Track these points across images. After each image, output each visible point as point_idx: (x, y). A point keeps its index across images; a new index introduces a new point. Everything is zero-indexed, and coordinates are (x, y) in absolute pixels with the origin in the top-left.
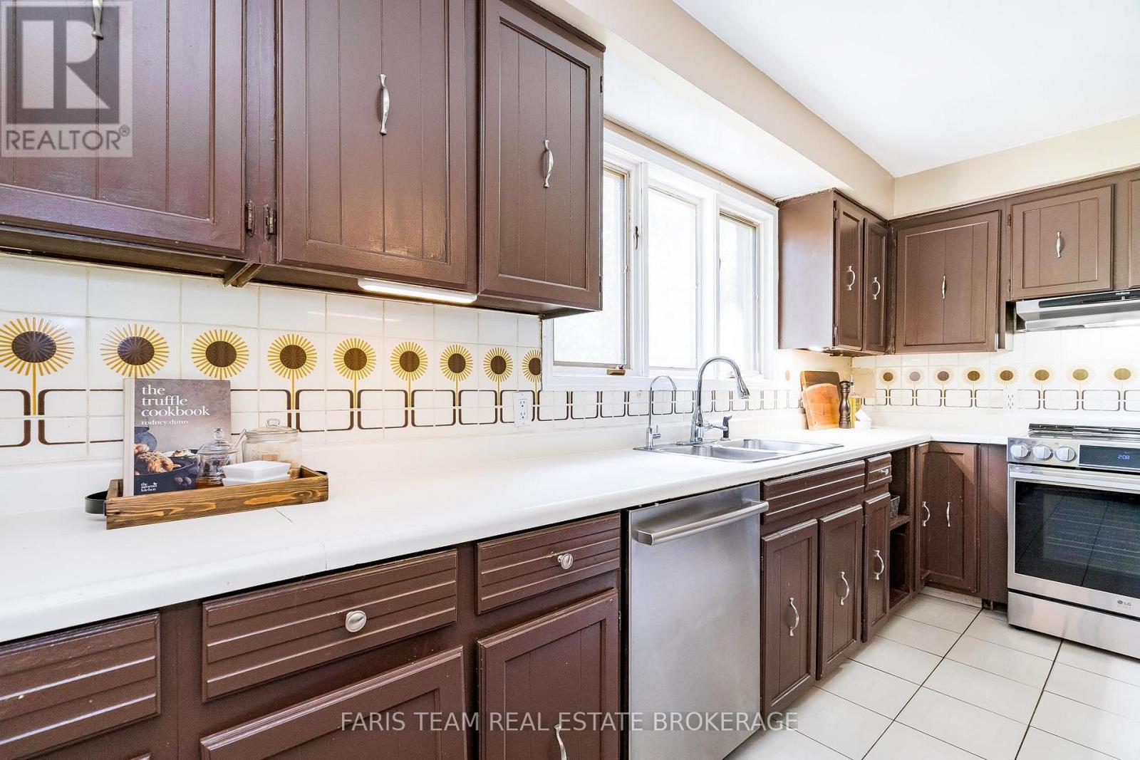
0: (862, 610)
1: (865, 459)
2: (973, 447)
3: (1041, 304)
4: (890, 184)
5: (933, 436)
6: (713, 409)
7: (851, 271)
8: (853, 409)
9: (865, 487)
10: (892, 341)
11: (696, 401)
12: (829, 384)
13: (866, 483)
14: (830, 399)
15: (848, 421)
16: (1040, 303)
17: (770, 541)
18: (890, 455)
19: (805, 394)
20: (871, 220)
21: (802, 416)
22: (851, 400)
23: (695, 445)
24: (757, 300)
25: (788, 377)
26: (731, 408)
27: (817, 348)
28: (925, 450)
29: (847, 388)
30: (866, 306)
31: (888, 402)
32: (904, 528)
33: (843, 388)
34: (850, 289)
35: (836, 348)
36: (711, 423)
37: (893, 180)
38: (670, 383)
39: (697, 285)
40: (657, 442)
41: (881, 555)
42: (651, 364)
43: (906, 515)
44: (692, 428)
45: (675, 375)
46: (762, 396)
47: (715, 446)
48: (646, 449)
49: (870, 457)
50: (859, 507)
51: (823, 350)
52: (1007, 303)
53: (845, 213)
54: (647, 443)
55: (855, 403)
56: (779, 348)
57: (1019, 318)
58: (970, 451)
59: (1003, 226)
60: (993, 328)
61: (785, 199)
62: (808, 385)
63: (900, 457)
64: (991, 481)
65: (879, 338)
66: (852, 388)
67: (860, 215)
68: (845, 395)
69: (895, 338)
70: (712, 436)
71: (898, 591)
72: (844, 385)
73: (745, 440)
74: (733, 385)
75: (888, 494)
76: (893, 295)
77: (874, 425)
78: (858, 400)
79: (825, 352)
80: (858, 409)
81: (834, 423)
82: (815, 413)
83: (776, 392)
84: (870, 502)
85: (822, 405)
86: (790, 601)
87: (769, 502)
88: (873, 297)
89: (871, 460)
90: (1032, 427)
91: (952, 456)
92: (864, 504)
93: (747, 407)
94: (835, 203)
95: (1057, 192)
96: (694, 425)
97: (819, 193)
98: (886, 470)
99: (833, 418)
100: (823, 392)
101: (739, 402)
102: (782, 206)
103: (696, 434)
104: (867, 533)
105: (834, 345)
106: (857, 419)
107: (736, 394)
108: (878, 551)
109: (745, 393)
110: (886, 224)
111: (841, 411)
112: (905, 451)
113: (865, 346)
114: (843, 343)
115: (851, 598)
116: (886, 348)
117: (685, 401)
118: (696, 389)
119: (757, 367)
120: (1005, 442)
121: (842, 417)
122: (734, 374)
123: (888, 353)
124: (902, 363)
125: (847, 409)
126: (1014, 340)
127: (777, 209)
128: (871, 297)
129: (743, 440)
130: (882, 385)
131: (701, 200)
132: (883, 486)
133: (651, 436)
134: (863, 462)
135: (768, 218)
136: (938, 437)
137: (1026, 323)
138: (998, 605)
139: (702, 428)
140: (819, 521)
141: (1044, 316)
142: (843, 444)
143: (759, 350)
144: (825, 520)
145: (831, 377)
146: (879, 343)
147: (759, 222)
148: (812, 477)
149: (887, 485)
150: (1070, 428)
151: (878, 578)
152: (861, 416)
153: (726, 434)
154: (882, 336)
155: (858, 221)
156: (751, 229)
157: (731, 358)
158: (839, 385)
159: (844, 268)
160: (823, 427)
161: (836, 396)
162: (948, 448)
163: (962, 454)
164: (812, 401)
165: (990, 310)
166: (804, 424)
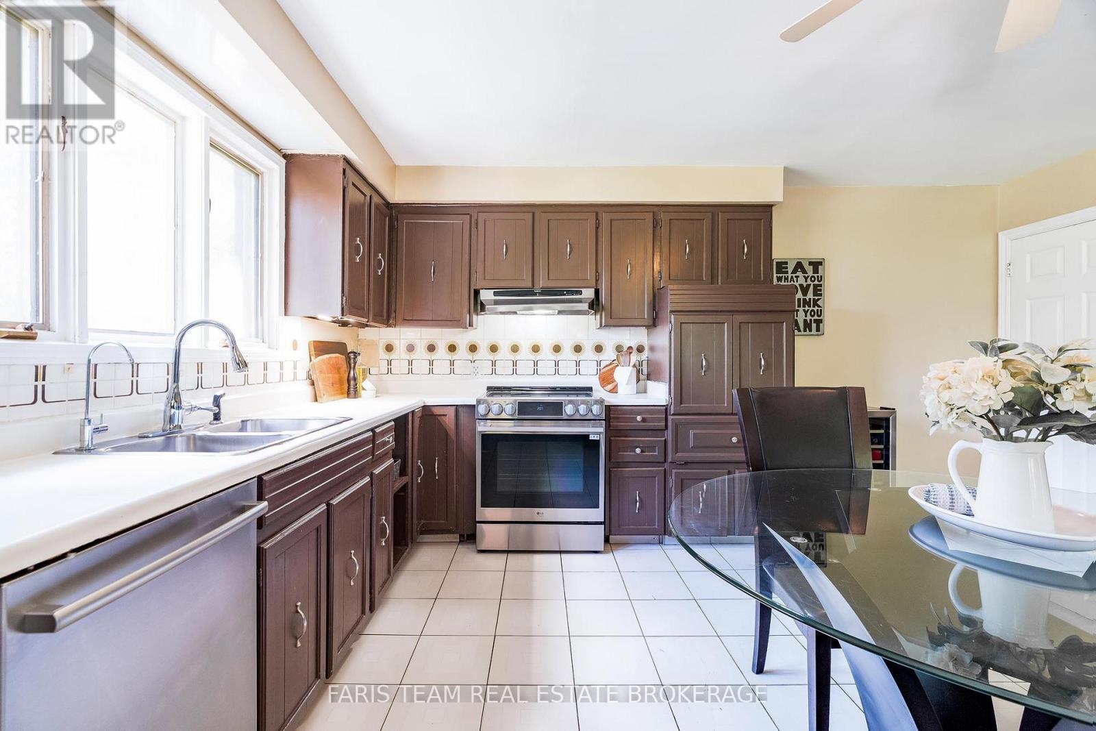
0: (370, 581)
1: (372, 430)
2: (455, 407)
3: (495, 294)
4: (393, 169)
5: (426, 402)
6: (200, 385)
7: (359, 242)
8: (360, 378)
9: (373, 458)
10: (393, 315)
11: (171, 377)
12: (337, 355)
13: (373, 455)
14: (338, 369)
15: (356, 391)
16: (494, 292)
17: (269, 548)
18: (393, 423)
19: (313, 365)
20: (376, 199)
21: (310, 388)
22: (359, 369)
23: (168, 437)
24: (259, 258)
25: (295, 347)
26: (225, 383)
27: (326, 318)
28: (420, 415)
29: (354, 358)
30: (372, 279)
31: (389, 371)
32: (404, 488)
33: (350, 358)
34: (358, 261)
35: (345, 319)
36: (194, 404)
37: (395, 166)
38: (125, 352)
39: (176, 225)
40: (100, 438)
41: (386, 522)
42: (90, 325)
43: (406, 475)
44: (165, 412)
45: (131, 343)
46: (265, 369)
47: (200, 433)
48: (81, 450)
49: (376, 427)
50: (367, 479)
51: (331, 319)
52: (474, 290)
53: (353, 184)
54: (82, 441)
55: (361, 374)
56: (285, 315)
57: (482, 303)
58: (452, 411)
59: (472, 229)
60: (466, 310)
61: (293, 152)
62: (317, 355)
63: (401, 423)
64: (465, 436)
65: (382, 311)
66: (359, 359)
67: (368, 192)
68: (352, 365)
69: (395, 312)
70: (195, 421)
71: (399, 547)
72: (352, 356)
73: (243, 421)
74: (227, 356)
75: (392, 460)
76: (394, 272)
77: (379, 393)
78: (364, 370)
79: (334, 322)
80: (364, 379)
81: (342, 394)
82: (325, 385)
83: (281, 363)
84: (377, 471)
85: (330, 375)
86: (297, 606)
87: (269, 500)
88: (378, 272)
89: (378, 430)
90: (489, 389)
91: (439, 418)
92: (372, 475)
93: (246, 381)
94: (344, 170)
95: (502, 209)
96: (169, 408)
97: (329, 155)
98: (390, 438)
99: (342, 389)
100: (331, 362)
101: (235, 376)
102: (291, 160)
103: (171, 420)
104: (375, 503)
105: (343, 315)
106: (364, 389)
107: (231, 367)
108: (384, 518)
109: (242, 364)
110: (388, 205)
111: (349, 381)
112: (405, 417)
113: (371, 318)
114: (351, 313)
115: (360, 577)
116: (388, 322)
117: (155, 378)
118: (171, 360)
119: (260, 335)
120: (475, 403)
121: (350, 388)
122: (228, 342)
123: (389, 326)
124: (402, 335)
125: (355, 379)
126: (479, 319)
127: (284, 161)
128: (376, 272)
129: (240, 420)
130: (384, 355)
131: (183, 118)
132: (388, 453)
133: (88, 430)
134: (370, 434)
135: (275, 170)
136: (430, 401)
137: (487, 307)
138: (469, 537)
139: (181, 411)
140: (328, 505)
141: (497, 303)
142: (351, 417)
143: (262, 315)
144: (335, 502)
145: (339, 348)
146: (382, 316)
147: (262, 169)
148: (320, 459)
149: (391, 452)
150: (509, 389)
151: (384, 544)
152: (367, 385)
153: (217, 417)
154: (385, 310)
155: (365, 195)
156: (253, 176)
157: (225, 323)
158: (347, 355)
159: (352, 240)
160: (332, 398)
161: (345, 367)
162: (437, 411)
163: (446, 415)
164: (321, 372)
165: (464, 295)
166: (313, 399)
